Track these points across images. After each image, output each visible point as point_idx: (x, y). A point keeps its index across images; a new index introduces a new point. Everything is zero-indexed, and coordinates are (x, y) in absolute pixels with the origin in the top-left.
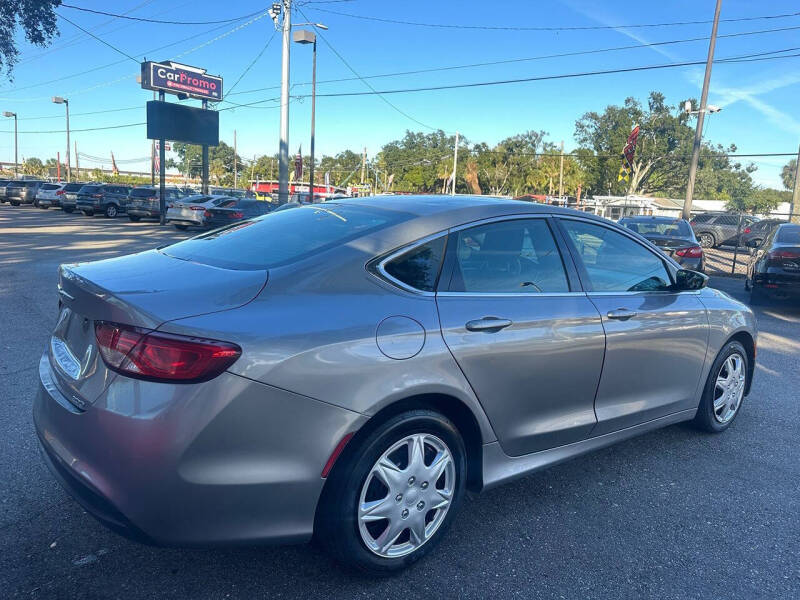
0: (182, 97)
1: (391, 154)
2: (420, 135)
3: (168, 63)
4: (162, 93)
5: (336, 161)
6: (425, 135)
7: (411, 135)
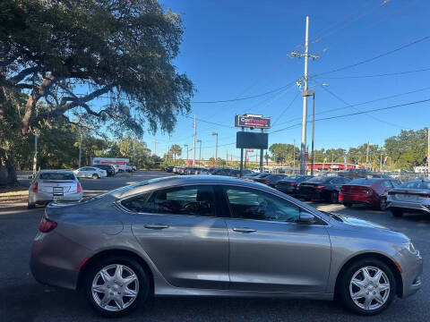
0: (252, 128)
1: (390, 144)
2: (411, 132)
3: (245, 115)
4: (243, 128)
5: (358, 150)
6: (415, 131)
7: (404, 133)
